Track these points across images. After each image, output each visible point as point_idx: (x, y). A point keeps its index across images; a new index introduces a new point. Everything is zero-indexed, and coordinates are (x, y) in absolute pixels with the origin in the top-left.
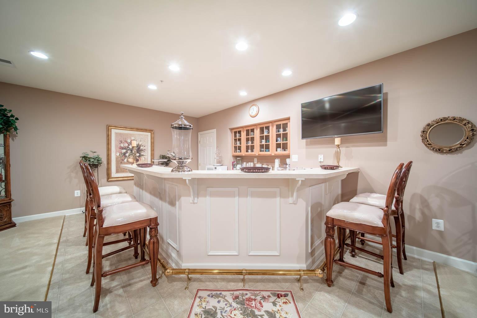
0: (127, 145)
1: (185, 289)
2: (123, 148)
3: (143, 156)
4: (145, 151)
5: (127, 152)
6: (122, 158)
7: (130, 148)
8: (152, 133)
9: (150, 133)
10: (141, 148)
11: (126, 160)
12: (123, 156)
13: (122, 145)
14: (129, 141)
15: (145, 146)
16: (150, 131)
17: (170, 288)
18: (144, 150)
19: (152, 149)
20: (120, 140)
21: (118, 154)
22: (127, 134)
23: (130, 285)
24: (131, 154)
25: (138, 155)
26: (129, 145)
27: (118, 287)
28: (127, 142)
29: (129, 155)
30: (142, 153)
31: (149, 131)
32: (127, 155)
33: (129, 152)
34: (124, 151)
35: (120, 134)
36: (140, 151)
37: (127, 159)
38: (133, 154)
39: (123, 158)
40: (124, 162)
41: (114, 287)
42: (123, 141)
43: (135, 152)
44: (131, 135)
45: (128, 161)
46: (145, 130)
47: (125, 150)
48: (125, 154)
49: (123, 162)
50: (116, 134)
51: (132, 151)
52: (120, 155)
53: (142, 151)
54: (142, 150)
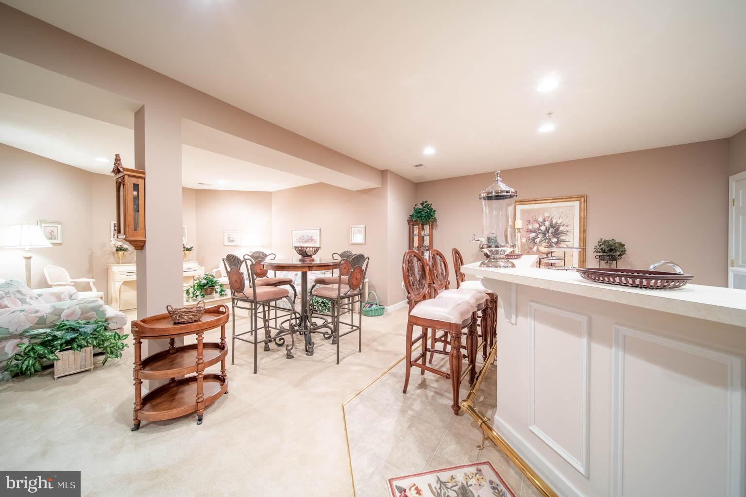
0: (537, 226)
1: (478, 447)
2: (531, 231)
3: (563, 241)
4: (568, 233)
5: (537, 236)
6: (529, 246)
7: (541, 230)
8: (583, 200)
9: (579, 202)
10: (561, 228)
11: (535, 249)
12: (532, 242)
13: (530, 227)
14: (541, 219)
15: (567, 226)
16: (579, 198)
17: (465, 430)
18: (565, 233)
19: (582, 230)
20: (528, 219)
21: (524, 240)
22: (538, 210)
23: (442, 395)
24: (544, 239)
25: (555, 240)
26: (540, 226)
27: (433, 389)
28: (537, 221)
29: (540, 242)
30: (562, 238)
31: (575, 199)
32: (538, 240)
33: (540, 236)
34: (533, 235)
35: (528, 211)
36: (558, 234)
37: (537, 248)
38: (547, 239)
39: (531, 245)
40: (533, 251)
41: (431, 387)
42: (532, 221)
43: (549, 236)
44: (544, 210)
45: (538, 250)
46: (570, 198)
47: (535, 234)
48: (534, 239)
49: (531, 251)
50: (522, 211)
51: (545, 234)
52: (526, 241)
53: (563, 235)
54: (562, 233)
